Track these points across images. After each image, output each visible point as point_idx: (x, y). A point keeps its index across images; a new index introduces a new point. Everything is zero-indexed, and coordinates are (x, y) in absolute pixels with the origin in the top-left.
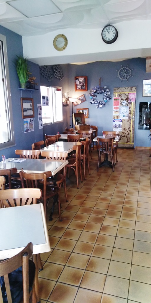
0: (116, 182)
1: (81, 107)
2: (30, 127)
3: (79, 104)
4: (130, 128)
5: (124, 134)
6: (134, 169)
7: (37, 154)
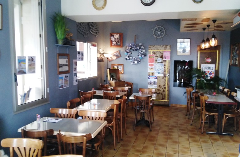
0: (155, 142)
1: (116, 62)
2: (65, 83)
3: (114, 59)
4: (165, 85)
5: (160, 91)
6: (171, 128)
7: (74, 113)
